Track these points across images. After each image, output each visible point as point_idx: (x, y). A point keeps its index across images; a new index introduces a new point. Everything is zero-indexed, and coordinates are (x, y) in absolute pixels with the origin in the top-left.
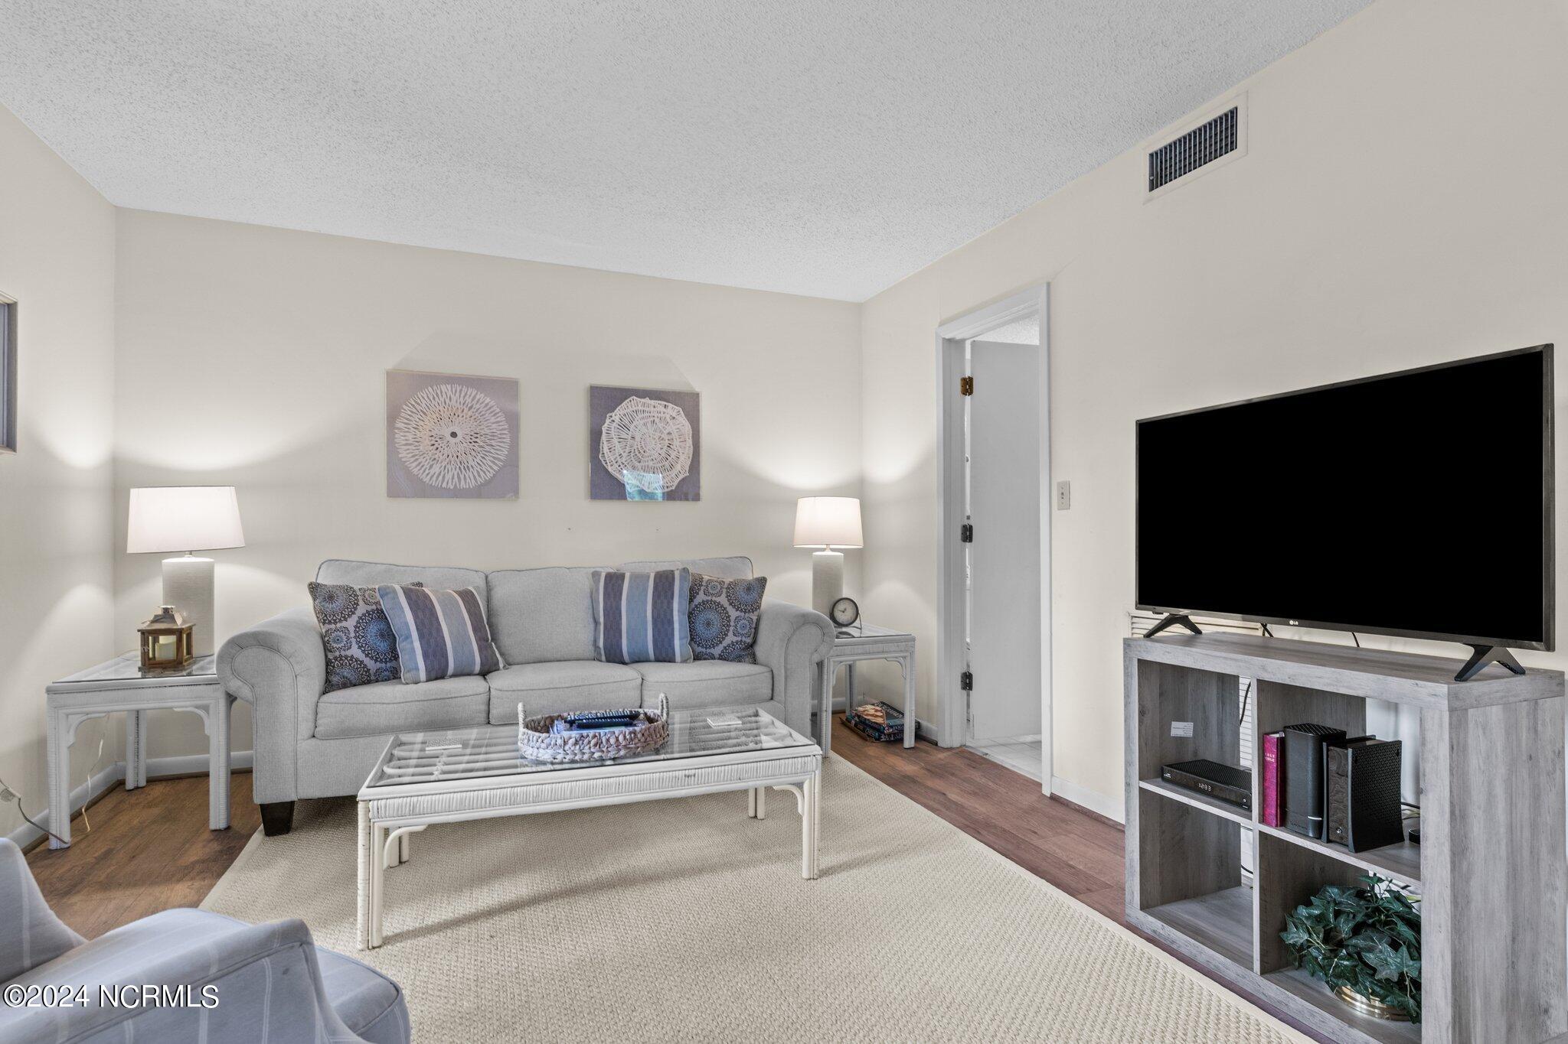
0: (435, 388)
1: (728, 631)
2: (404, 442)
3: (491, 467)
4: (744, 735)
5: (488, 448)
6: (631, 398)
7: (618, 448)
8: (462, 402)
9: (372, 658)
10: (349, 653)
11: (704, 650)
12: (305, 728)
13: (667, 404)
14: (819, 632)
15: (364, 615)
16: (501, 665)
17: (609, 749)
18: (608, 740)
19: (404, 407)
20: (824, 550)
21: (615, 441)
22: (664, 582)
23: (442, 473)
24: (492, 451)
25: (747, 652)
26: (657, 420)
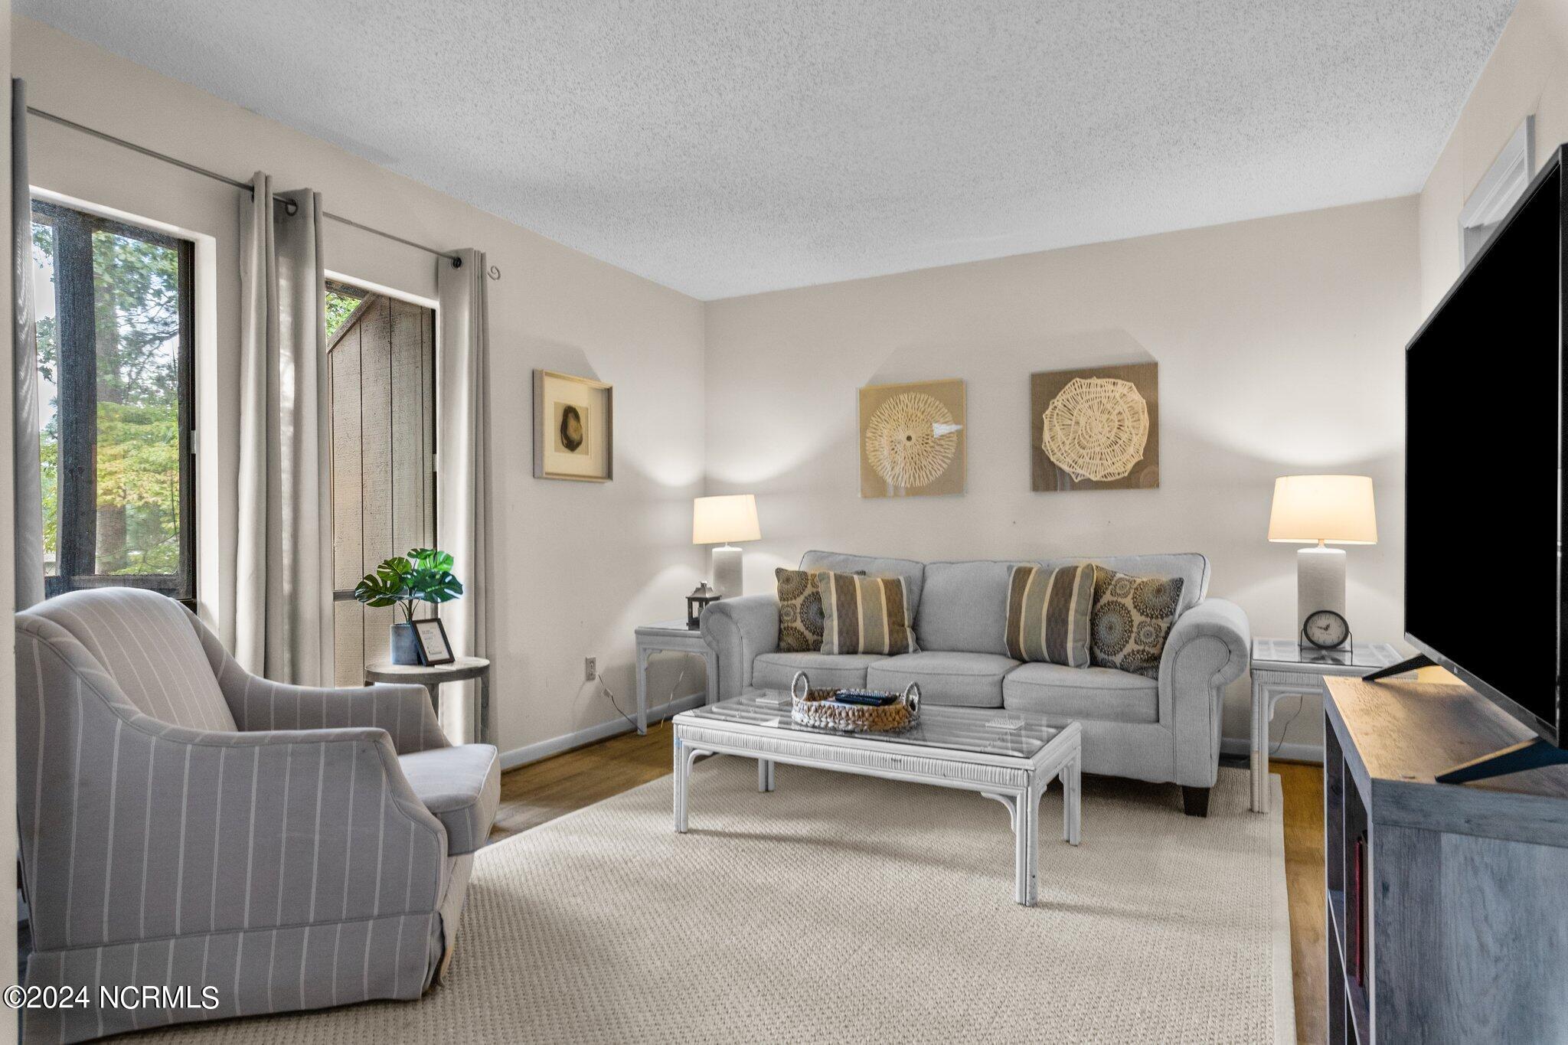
0: (895, 397)
1: (1129, 637)
2: (872, 449)
3: (940, 465)
4: (999, 739)
5: (937, 448)
6: (1074, 381)
7: (1060, 434)
8: (916, 407)
9: (810, 631)
10: (794, 625)
11: (1106, 657)
12: (747, 676)
13: (1116, 381)
14: (1224, 649)
15: (810, 595)
16: (911, 649)
17: (841, 722)
18: (840, 714)
19: (872, 418)
20: (1315, 546)
21: (1058, 428)
22: (1065, 578)
23: (901, 474)
24: (942, 450)
25: (1148, 664)
26: (1104, 401)
